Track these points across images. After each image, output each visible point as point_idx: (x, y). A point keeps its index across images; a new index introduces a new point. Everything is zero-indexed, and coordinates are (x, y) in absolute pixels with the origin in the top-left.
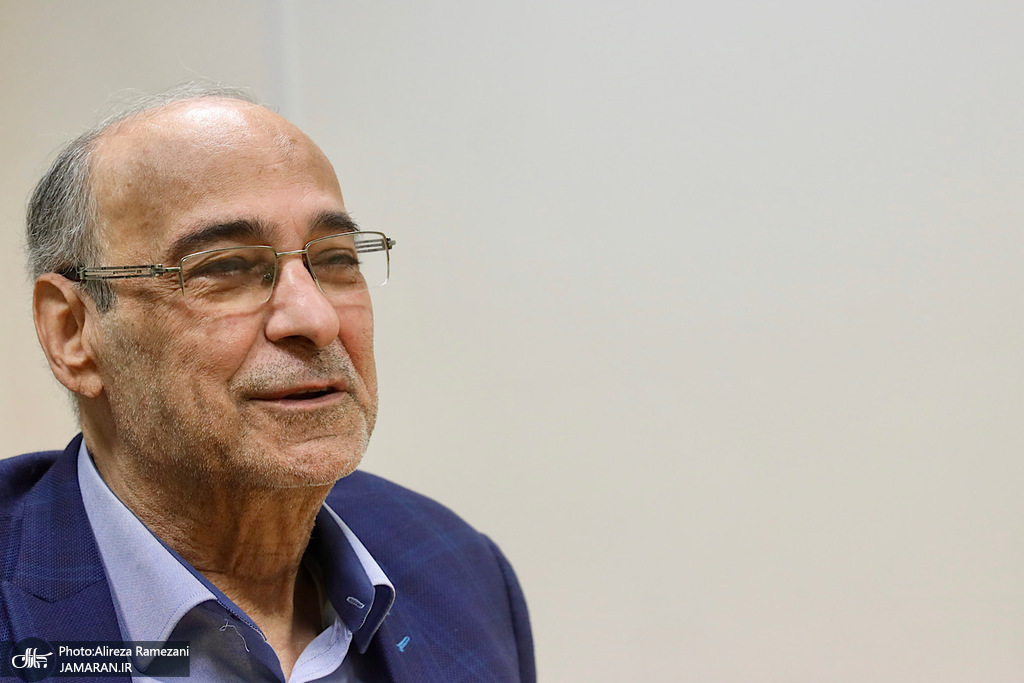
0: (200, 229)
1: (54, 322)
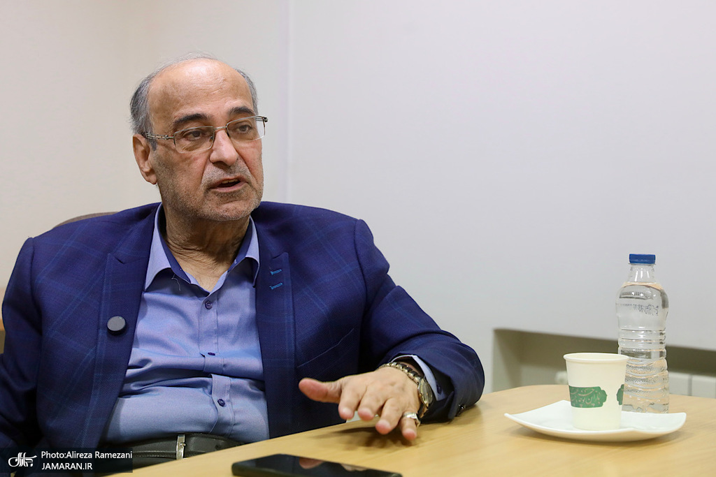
0: (182, 117)
1: (140, 154)
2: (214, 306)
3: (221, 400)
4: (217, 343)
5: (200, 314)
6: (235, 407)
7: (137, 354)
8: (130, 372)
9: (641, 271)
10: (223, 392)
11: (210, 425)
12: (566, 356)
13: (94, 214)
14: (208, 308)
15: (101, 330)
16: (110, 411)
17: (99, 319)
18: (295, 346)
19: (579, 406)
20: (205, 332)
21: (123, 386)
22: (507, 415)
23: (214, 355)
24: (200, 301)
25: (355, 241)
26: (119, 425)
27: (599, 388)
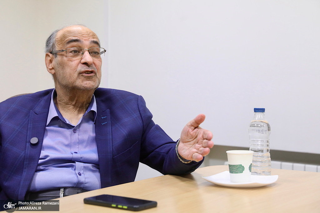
1: (48, 61)
2: (77, 132)
3: (80, 173)
4: (78, 148)
5: (71, 135)
6: (86, 176)
7: (43, 153)
8: (40, 161)
10: (81, 170)
11: (75, 184)
12: (227, 152)
13: (23, 94)
14: (75, 132)
15: (27, 143)
16: (32, 178)
17: (27, 139)
18: (112, 148)
19: (233, 173)
20: (73, 143)
21: (37, 167)
23: (77, 153)
24: (72, 130)
25: (138, 105)
26: (35, 184)
27: (241, 165)
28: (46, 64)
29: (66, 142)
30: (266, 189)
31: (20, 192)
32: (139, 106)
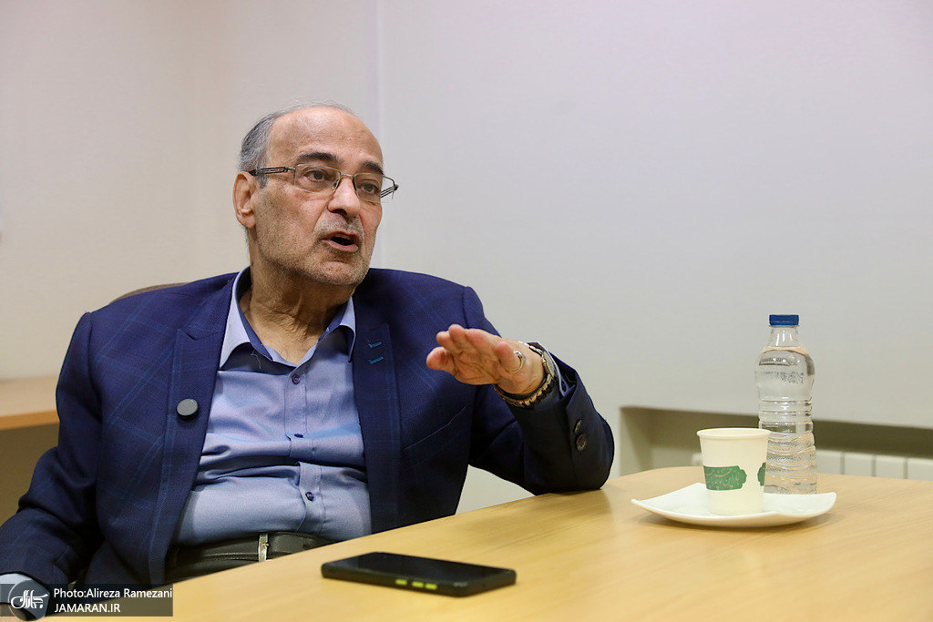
1: (241, 195)
2: (303, 381)
3: (310, 493)
4: (306, 423)
5: (286, 390)
6: (326, 501)
7: (213, 439)
8: (204, 459)
9: (783, 334)
10: (313, 484)
11: (297, 522)
12: (700, 433)
13: (157, 286)
14: (296, 383)
15: (169, 416)
16: (183, 505)
17: (167, 403)
18: (401, 426)
19: (715, 489)
20: (292, 410)
21: (197, 474)
22: (634, 501)
23: (301, 436)
24: (287, 377)
25: (463, 310)
26: (191, 525)
27: (738, 467)
28: (235, 201)
29: (274, 409)
30: (806, 530)
31: (152, 544)
32: (468, 315)
